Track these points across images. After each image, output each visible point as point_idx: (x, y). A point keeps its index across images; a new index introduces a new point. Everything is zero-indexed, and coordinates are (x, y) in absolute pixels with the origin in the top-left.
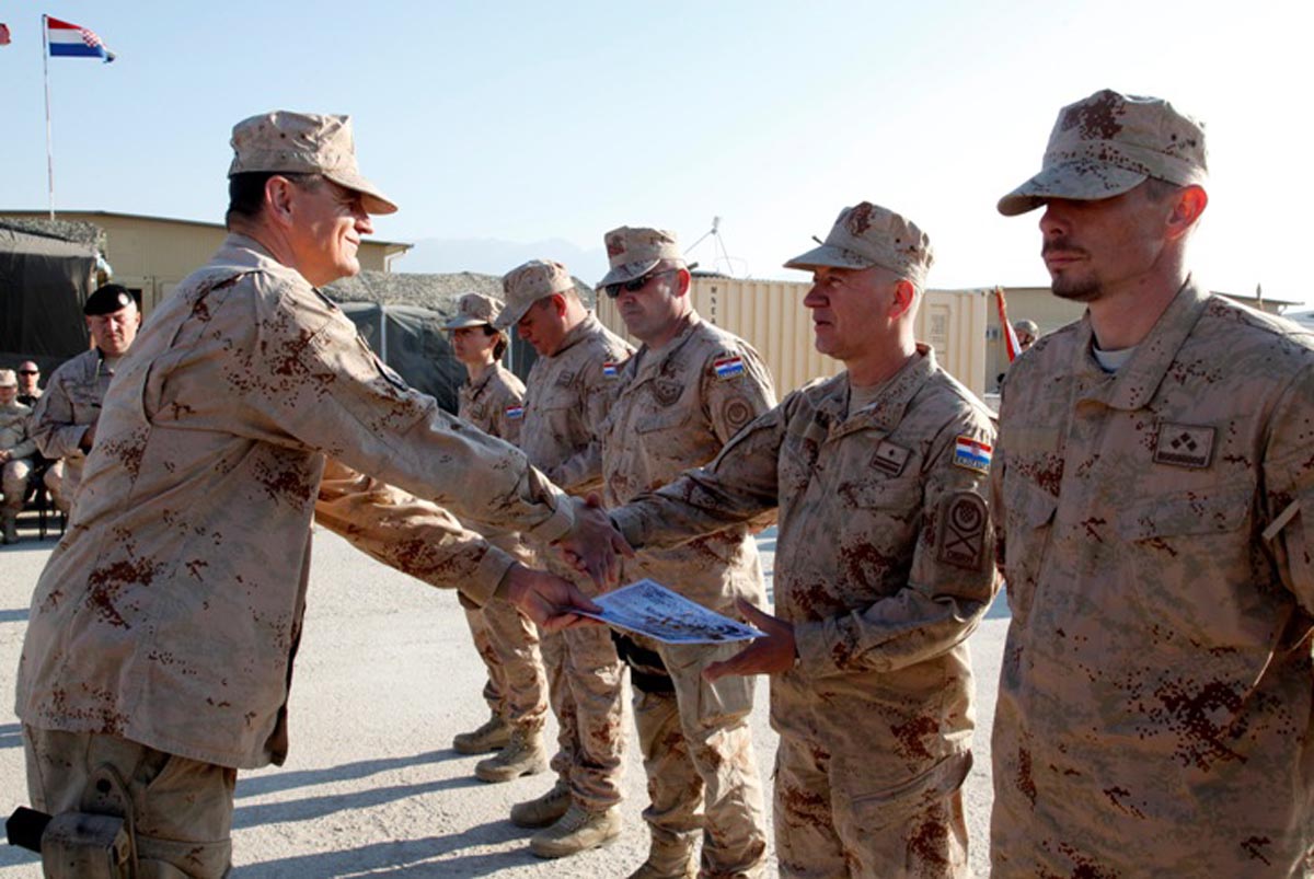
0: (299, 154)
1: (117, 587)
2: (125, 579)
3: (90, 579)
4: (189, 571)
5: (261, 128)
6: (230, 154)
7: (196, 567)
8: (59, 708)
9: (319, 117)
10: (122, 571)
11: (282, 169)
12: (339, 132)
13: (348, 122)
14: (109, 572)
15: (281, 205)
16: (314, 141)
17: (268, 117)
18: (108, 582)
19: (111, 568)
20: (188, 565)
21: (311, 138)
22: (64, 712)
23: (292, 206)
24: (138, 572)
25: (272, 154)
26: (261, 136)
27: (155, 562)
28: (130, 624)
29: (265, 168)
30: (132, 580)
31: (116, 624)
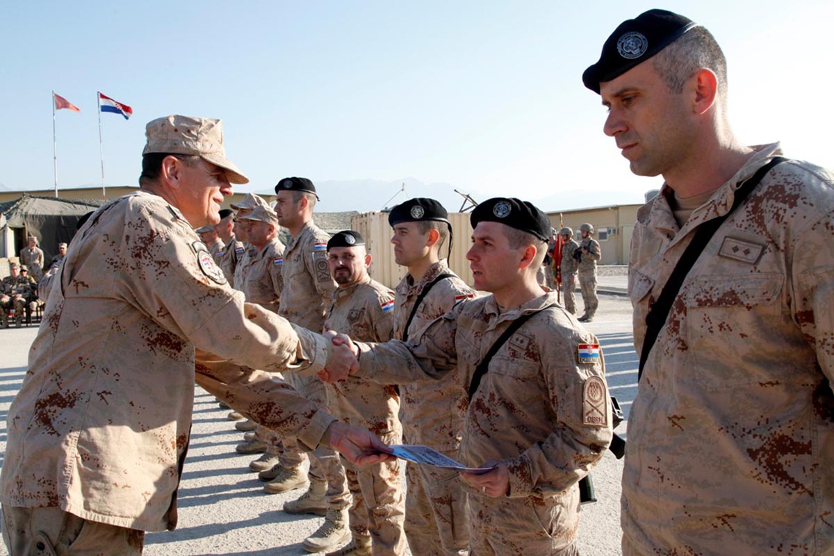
0: (185, 143)
1: (55, 412)
2: (59, 406)
3: (36, 406)
4: (99, 397)
5: (163, 125)
6: (145, 139)
7: (104, 395)
8: (19, 492)
9: (201, 120)
10: (56, 400)
11: (173, 151)
12: (212, 129)
13: (219, 123)
14: (47, 401)
15: (172, 175)
16: (196, 134)
17: (167, 119)
18: (47, 408)
19: (48, 398)
20: (98, 394)
21: (194, 133)
22: (22, 495)
23: (179, 175)
24: (67, 400)
25: (169, 141)
26: (163, 130)
27: (77, 393)
28: (60, 433)
29: (163, 151)
30: (64, 406)
31: (52, 433)
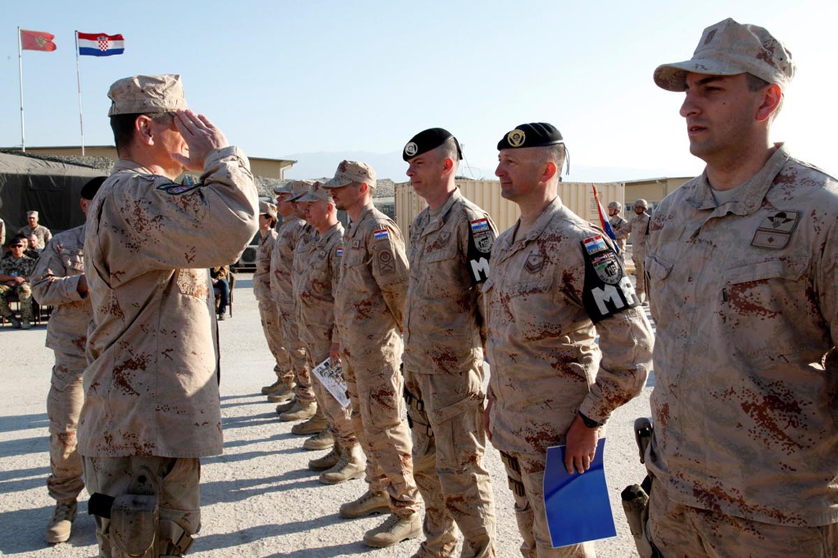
0: (154, 102)
1: (129, 374)
2: (131, 368)
3: (114, 372)
4: (164, 356)
5: (129, 87)
6: (109, 102)
7: (167, 353)
8: (110, 445)
9: (164, 79)
10: (129, 364)
11: (143, 111)
12: (175, 86)
13: (180, 79)
14: (123, 366)
15: (146, 133)
16: (161, 93)
17: (130, 81)
18: (123, 372)
19: (124, 364)
20: (163, 353)
21: (160, 91)
22: (113, 447)
23: (152, 132)
24: (137, 362)
25: (137, 103)
26: (129, 91)
27: (145, 355)
28: (139, 393)
29: (133, 112)
30: (136, 368)
31: (132, 394)
